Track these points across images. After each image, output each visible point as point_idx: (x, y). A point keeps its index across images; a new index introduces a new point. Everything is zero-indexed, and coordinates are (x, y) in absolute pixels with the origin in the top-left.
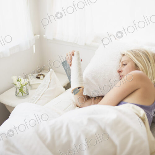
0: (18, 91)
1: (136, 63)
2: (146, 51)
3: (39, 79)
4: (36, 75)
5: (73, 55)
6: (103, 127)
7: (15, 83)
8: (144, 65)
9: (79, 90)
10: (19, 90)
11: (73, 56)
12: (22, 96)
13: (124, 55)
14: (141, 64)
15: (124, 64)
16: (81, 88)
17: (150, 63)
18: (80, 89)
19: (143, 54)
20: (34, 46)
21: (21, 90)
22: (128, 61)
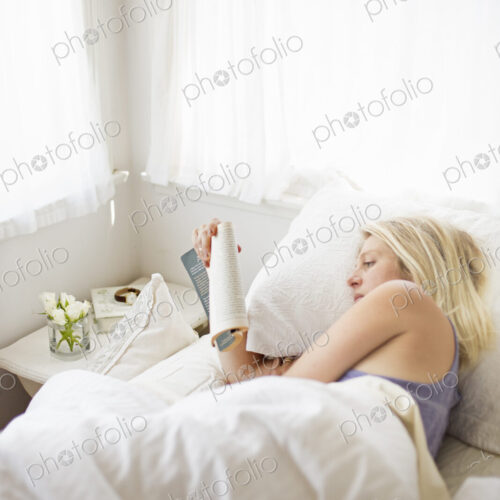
0: (59, 337)
1: (403, 258)
2: (433, 223)
3: (122, 303)
4: (114, 290)
5: (215, 232)
6: (280, 439)
7: (49, 313)
8: (427, 267)
9: (234, 338)
10: (62, 333)
11: (213, 238)
12: (69, 351)
13: (368, 235)
14: (418, 261)
15: (368, 260)
16: (238, 330)
17: (445, 260)
18: (236, 333)
19: (425, 233)
20: (112, 203)
21: (66, 335)
22: (380, 253)
